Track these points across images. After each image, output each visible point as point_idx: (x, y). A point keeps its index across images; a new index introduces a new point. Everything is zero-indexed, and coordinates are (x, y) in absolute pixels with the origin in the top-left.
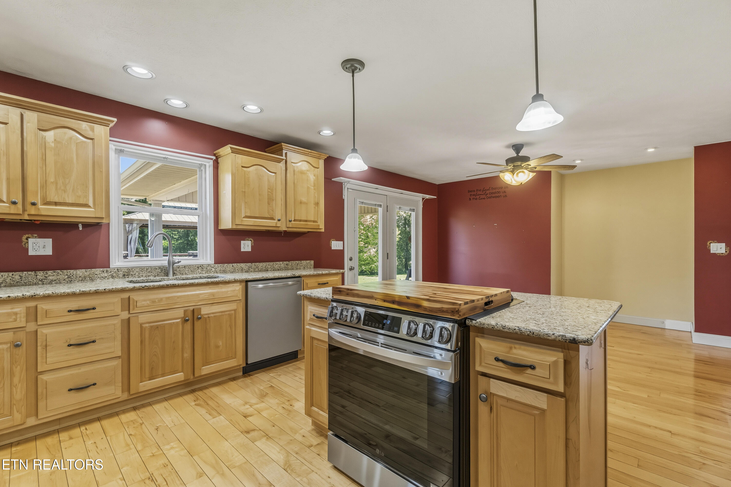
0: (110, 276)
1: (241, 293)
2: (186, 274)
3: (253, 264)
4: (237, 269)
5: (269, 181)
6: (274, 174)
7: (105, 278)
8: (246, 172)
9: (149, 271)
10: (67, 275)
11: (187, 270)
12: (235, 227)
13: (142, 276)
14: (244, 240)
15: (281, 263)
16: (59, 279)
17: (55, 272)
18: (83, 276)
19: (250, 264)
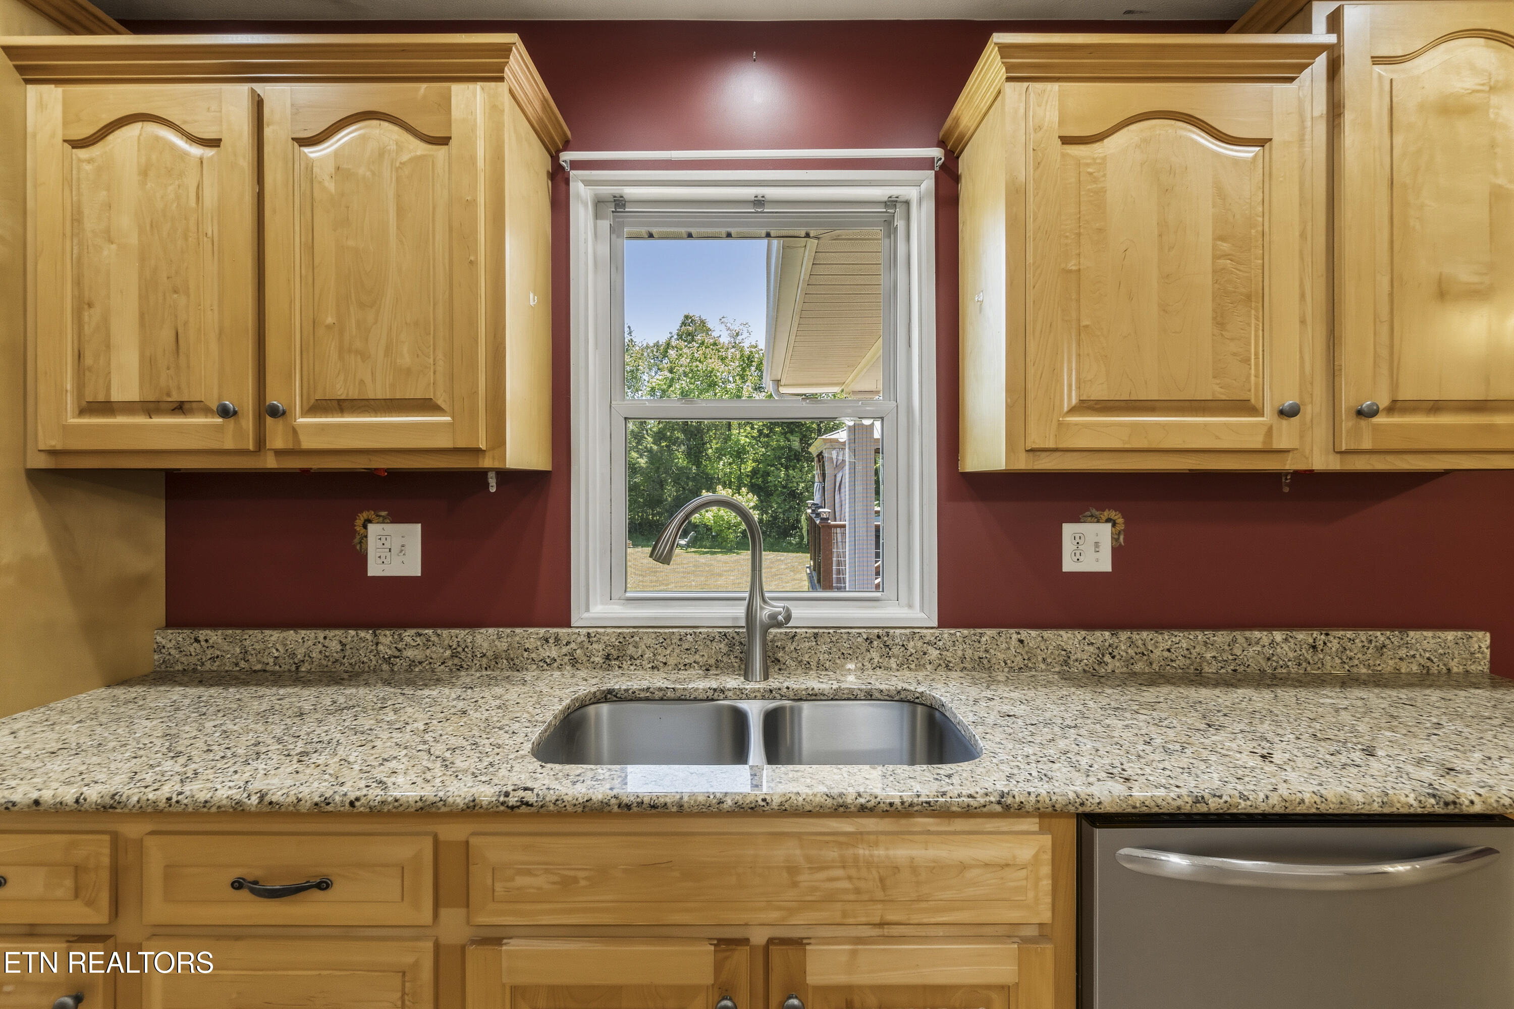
0: (567, 658)
1: (1046, 884)
2: (820, 666)
3: (1124, 635)
4: (1040, 659)
5: (1220, 192)
6: (1247, 153)
7: (549, 663)
8: (1088, 165)
9: (687, 647)
10: (450, 646)
11: (824, 648)
12: (1023, 464)
13: (665, 664)
14: (1075, 519)
15: (1278, 636)
16: (431, 661)
17: (420, 635)
18: (490, 654)
19: (1107, 634)
